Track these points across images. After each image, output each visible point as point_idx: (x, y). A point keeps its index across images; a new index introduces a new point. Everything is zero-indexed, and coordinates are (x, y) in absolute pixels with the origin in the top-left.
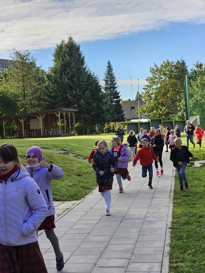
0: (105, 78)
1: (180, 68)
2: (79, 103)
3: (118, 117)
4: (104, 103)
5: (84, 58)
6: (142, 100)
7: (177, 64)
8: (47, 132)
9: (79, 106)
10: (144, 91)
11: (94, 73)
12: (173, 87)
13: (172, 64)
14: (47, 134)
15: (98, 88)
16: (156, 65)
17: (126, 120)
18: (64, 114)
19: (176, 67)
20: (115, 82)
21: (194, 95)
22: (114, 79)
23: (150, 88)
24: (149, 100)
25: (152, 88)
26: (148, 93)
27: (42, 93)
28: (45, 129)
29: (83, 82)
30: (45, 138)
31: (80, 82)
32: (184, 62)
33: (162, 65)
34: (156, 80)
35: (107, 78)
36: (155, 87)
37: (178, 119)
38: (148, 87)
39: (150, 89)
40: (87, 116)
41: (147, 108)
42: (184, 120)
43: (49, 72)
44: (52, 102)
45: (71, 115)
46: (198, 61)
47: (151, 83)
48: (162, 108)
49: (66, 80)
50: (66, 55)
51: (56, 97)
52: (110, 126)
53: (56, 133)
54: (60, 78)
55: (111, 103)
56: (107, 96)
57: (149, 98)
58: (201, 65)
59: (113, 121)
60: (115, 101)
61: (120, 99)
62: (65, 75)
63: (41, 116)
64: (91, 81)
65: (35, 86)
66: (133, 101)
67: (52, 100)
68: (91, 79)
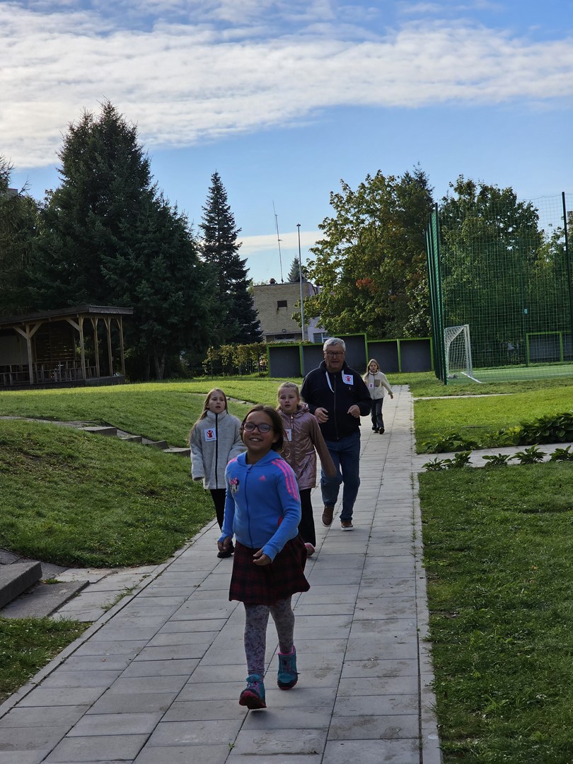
0: (206, 220)
1: (414, 193)
2: (136, 291)
4: (203, 289)
5: (147, 166)
6: (309, 281)
7: (405, 183)
8: (46, 374)
9: (136, 299)
10: (314, 257)
11: (176, 207)
12: (394, 246)
13: (390, 183)
14: (47, 379)
15: (186, 246)
16: (347, 185)
17: (265, 338)
18: (95, 324)
19: (401, 191)
20: (232, 231)
22: (230, 223)
23: (332, 247)
24: (329, 281)
25: (337, 249)
26: (326, 263)
27: (30, 262)
28: (39, 365)
29: (146, 232)
30: (42, 389)
31: (138, 232)
32: (423, 178)
33: (363, 186)
34: (346, 227)
35: (209, 222)
36: (344, 245)
37: (411, 334)
38: (325, 246)
39: (332, 251)
40: (158, 327)
41: (324, 303)
42: (426, 338)
43: (48, 203)
44: (58, 288)
45: (114, 324)
46: (463, 175)
47: (333, 234)
48: (365, 305)
49: (98, 223)
50: (96, 155)
51: (70, 274)
52: (221, 356)
53: (73, 376)
54: (82, 222)
55: (221, 291)
57: (330, 277)
58: (470, 186)
59: (228, 342)
60: (233, 284)
61: (247, 279)
62: (94, 211)
63: (28, 330)
64: (168, 228)
65: (8, 245)
66: (283, 285)
67: (58, 283)
68: (167, 225)
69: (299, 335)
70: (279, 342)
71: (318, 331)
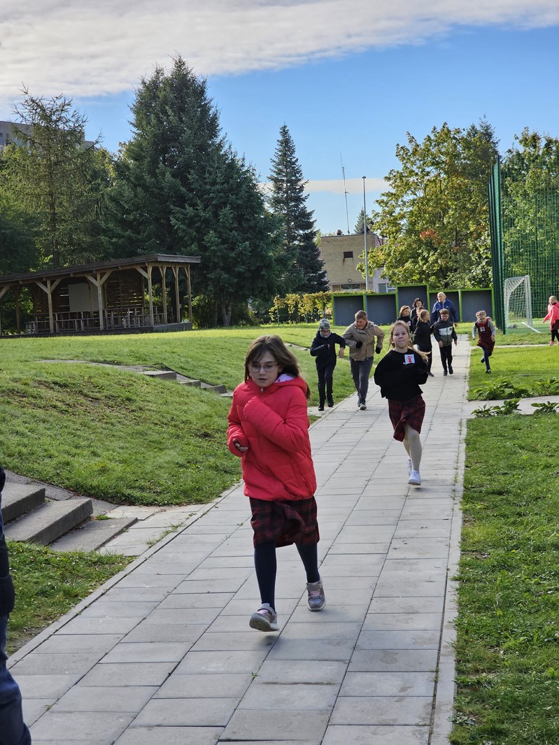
0: (274, 172)
1: (479, 146)
2: (204, 240)
3: (309, 280)
4: (270, 240)
5: (216, 118)
6: (375, 233)
7: (470, 136)
8: (116, 320)
9: (205, 249)
10: (379, 209)
11: (244, 159)
12: (458, 199)
13: (456, 136)
14: (116, 326)
15: (254, 200)
16: (413, 138)
17: (331, 287)
18: (163, 272)
19: (468, 145)
20: (300, 183)
21: (517, 220)
22: (297, 175)
23: (397, 200)
24: (393, 233)
25: (402, 201)
26: (391, 215)
27: (103, 212)
28: (109, 311)
29: (214, 183)
30: (111, 335)
31: (206, 183)
32: (489, 131)
33: (429, 139)
34: (411, 179)
35: (278, 174)
36: (408, 197)
37: (473, 284)
38: (390, 198)
39: (397, 203)
40: (225, 276)
41: (389, 255)
42: (488, 289)
43: (121, 155)
44: (129, 238)
45: (182, 272)
46: (528, 128)
47: (398, 186)
48: (428, 257)
49: (168, 175)
50: (167, 108)
51: (141, 224)
52: (287, 305)
53: (141, 323)
54: (154, 174)
55: (289, 242)
56: (278, 223)
57: (394, 228)
58: (535, 138)
59: (294, 291)
60: (300, 235)
61: (315, 230)
62: (164, 163)
63: (98, 277)
64: (236, 179)
65: (82, 195)
66: (350, 237)
67: (129, 232)
68: (235, 176)
69: (363, 285)
70: (343, 291)
71: (382, 281)
